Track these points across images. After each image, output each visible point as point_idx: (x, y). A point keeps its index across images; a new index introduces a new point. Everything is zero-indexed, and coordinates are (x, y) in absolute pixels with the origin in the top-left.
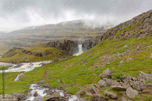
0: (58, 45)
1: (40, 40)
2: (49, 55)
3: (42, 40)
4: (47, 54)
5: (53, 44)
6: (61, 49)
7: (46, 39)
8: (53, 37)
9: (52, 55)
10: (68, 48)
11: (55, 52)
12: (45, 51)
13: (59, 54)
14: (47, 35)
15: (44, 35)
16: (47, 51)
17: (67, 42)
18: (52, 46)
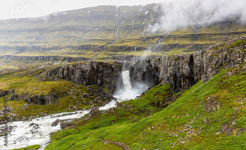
0: (77, 74)
1: (3, 57)
2: (62, 100)
3: (9, 56)
4: (56, 97)
5: (65, 72)
6: (84, 82)
7: (19, 55)
8: (38, 49)
9: (66, 98)
10: (99, 81)
11: (74, 91)
12: (49, 90)
13: (84, 96)
14: (21, 45)
15: (13, 45)
16: (53, 90)
17: (98, 67)
18: (64, 78)
